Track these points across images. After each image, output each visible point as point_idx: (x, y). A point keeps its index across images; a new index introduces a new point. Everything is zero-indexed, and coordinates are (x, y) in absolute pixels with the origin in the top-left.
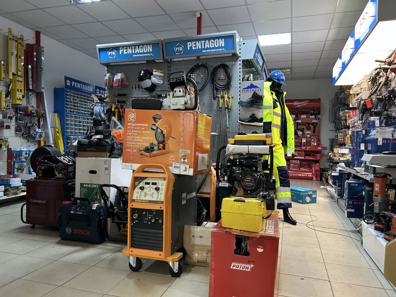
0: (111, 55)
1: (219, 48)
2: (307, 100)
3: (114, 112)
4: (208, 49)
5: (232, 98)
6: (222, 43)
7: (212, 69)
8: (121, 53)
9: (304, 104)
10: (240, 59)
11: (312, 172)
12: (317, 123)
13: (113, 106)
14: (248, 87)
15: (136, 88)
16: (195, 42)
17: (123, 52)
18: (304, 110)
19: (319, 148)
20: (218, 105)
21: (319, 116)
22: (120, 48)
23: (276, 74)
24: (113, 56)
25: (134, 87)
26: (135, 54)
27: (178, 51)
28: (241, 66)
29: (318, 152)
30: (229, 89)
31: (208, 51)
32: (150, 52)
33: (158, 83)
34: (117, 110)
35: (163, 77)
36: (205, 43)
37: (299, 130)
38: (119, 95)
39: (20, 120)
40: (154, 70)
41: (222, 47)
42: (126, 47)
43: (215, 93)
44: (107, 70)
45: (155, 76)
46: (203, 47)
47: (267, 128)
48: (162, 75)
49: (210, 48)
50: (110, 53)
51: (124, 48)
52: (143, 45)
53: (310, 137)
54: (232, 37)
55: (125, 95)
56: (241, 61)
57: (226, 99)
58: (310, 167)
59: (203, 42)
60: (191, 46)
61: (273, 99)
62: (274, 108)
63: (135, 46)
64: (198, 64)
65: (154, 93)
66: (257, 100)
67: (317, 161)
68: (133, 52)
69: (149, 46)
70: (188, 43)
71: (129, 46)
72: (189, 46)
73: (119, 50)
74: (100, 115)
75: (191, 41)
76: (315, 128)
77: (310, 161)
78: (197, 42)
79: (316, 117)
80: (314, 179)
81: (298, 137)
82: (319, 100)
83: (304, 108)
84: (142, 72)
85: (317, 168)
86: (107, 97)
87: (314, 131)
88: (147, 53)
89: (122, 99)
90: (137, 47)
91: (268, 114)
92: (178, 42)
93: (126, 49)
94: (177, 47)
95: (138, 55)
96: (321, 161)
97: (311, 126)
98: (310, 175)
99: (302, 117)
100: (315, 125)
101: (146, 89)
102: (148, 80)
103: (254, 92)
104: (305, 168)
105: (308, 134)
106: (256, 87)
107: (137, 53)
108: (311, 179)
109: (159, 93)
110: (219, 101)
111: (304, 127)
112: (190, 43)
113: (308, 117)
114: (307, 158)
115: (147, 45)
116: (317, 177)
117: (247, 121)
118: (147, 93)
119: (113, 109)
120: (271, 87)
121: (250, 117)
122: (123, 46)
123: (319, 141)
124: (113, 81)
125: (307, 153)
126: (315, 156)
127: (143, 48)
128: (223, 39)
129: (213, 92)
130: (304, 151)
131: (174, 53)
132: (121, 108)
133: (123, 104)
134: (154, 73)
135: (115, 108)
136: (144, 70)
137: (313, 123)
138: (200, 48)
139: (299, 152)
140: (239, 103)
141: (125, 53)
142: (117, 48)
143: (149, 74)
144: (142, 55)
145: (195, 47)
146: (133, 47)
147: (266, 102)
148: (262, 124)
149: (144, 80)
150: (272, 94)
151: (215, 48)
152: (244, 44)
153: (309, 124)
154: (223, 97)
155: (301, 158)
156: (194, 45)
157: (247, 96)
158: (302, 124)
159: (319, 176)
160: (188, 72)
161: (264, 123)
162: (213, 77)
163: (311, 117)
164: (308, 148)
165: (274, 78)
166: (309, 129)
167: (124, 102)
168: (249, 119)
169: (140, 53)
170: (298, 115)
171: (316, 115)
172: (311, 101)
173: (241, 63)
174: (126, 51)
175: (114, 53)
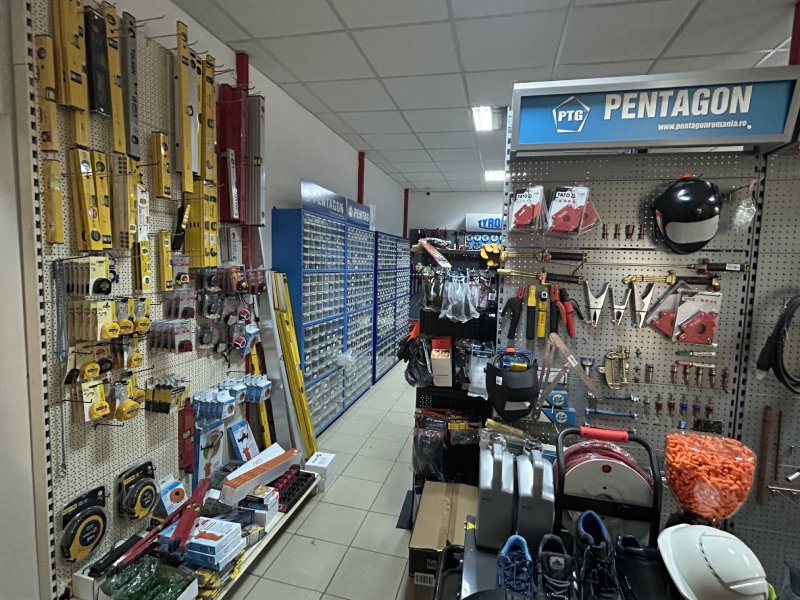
0: (565, 123)
8: (607, 116)
13: (533, 289)
15: (617, 235)
17: (617, 113)
22: (610, 98)
24: (576, 124)
25: (612, 232)
26: (669, 120)
38: (556, 257)
39: (210, 313)
42: (636, 94)
50: (562, 114)
51: (628, 97)
52: (712, 87)
55: (578, 258)
63: (677, 90)
68: (664, 114)
71: (651, 91)
73: (603, 103)
88: (724, 117)
90: (684, 93)
93: (633, 100)
95: (679, 126)
107: (680, 118)
109: (711, 258)
115: (730, 86)
118: (663, 254)
119: (532, 302)
122: (624, 91)
127: (710, 99)
132: (563, 299)
135: (539, 299)
141: (625, 115)
142: (596, 98)
144: (697, 126)
146: (667, 95)
169: (691, 118)
174: (634, 111)
175: (578, 115)
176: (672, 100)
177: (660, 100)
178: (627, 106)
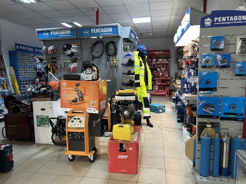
0: (45, 35)
1: (109, 32)
2: (162, 50)
3: (50, 68)
4: (103, 33)
5: (118, 60)
6: (111, 30)
7: (106, 44)
8: (51, 34)
9: (161, 53)
10: (121, 38)
11: (165, 91)
12: (168, 64)
13: (49, 64)
14: (126, 56)
15: (62, 54)
16: (95, 29)
17: (52, 34)
18: (161, 56)
19: (169, 78)
20: (111, 64)
21: (169, 59)
22: (51, 31)
23: (141, 47)
25: (61, 53)
26: (60, 35)
27: (86, 34)
28: (122, 42)
29: (169, 80)
30: (116, 55)
31: (103, 34)
32: (69, 34)
33: (75, 52)
34: (51, 67)
35: (78, 48)
36: (101, 30)
37: (158, 68)
38: (52, 58)
40: (72, 45)
41: (111, 32)
42: (55, 31)
43: (108, 57)
44: (43, 43)
45: (73, 48)
46: (100, 32)
47: (137, 77)
48: (77, 47)
49: (104, 33)
50: (45, 34)
52: (65, 30)
53: (164, 72)
54: (116, 27)
55: (55, 58)
56: (122, 39)
57: (115, 61)
58: (164, 89)
59: (100, 29)
60: (93, 31)
61: (140, 61)
62: (140, 66)
63: (60, 30)
64: (98, 41)
65: (73, 57)
66: (131, 63)
67: (168, 86)
68: (59, 34)
69: (68, 30)
70: (91, 29)
71: (56, 30)
72: (92, 31)
74: (41, 70)
75: (93, 28)
76: (167, 66)
77: (164, 85)
78: (97, 29)
79: (167, 60)
80: (166, 96)
81: (158, 72)
82: (169, 51)
83: (160, 55)
84: (65, 46)
85: (168, 89)
86: (44, 59)
87: (166, 68)
88: (67, 34)
89: (53, 60)
90: (61, 31)
91: (137, 70)
92: (85, 29)
93: (54, 32)
94: (85, 31)
96: (170, 85)
97: (164, 65)
98: (164, 93)
99: (160, 60)
100: (167, 64)
101: (68, 55)
102: (69, 50)
103: (130, 59)
104: (161, 89)
105: (163, 70)
106: (130, 55)
107: (61, 35)
108: (165, 95)
109: (76, 57)
110: (111, 62)
111: (161, 66)
112: (93, 29)
113: (162, 60)
114: (163, 84)
116: (168, 94)
117: (126, 74)
118: (69, 57)
119: (49, 67)
120: (138, 54)
121: (128, 72)
122: (53, 30)
123: (169, 73)
124: (48, 50)
125: (163, 81)
126: (166, 82)
128: (111, 28)
129: (107, 57)
130: (161, 80)
131: (83, 35)
132: (54, 66)
133: (55, 63)
134: (72, 46)
135: (50, 66)
136: (66, 44)
137: (166, 64)
138: (98, 32)
139: (158, 81)
140: (122, 65)
142: (49, 31)
143: (69, 47)
144: (64, 36)
145: (95, 32)
146: (59, 31)
147: (136, 63)
148: (134, 76)
149: (66, 50)
150: (139, 58)
151: (107, 33)
152: (123, 29)
153: (163, 64)
154: (113, 60)
155: (159, 84)
156: (95, 31)
157: (126, 61)
158: (160, 64)
159: (169, 94)
160: (92, 46)
161: (136, 75)
162: (107, 48)
163: (164, 60)
164: (163, 78)
165: (140, 50)
166: (163, 67)
167: (55, 62)
168: (127, 73)
169: (63, 35)
170: (158, 59)
171: (167, 59)
172: (164, 51)
173: (122, 40)
174: (55, 33)
175: (47, 34)
176: (60, 32)
177: (58, 32)
178: (54, 33)
